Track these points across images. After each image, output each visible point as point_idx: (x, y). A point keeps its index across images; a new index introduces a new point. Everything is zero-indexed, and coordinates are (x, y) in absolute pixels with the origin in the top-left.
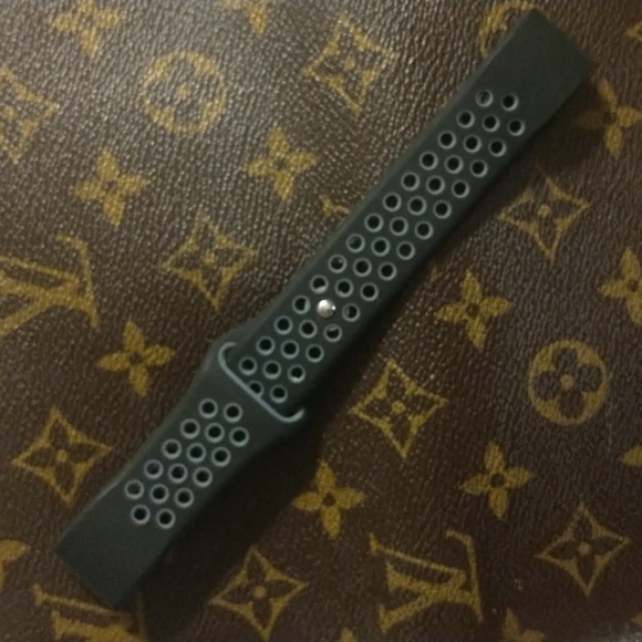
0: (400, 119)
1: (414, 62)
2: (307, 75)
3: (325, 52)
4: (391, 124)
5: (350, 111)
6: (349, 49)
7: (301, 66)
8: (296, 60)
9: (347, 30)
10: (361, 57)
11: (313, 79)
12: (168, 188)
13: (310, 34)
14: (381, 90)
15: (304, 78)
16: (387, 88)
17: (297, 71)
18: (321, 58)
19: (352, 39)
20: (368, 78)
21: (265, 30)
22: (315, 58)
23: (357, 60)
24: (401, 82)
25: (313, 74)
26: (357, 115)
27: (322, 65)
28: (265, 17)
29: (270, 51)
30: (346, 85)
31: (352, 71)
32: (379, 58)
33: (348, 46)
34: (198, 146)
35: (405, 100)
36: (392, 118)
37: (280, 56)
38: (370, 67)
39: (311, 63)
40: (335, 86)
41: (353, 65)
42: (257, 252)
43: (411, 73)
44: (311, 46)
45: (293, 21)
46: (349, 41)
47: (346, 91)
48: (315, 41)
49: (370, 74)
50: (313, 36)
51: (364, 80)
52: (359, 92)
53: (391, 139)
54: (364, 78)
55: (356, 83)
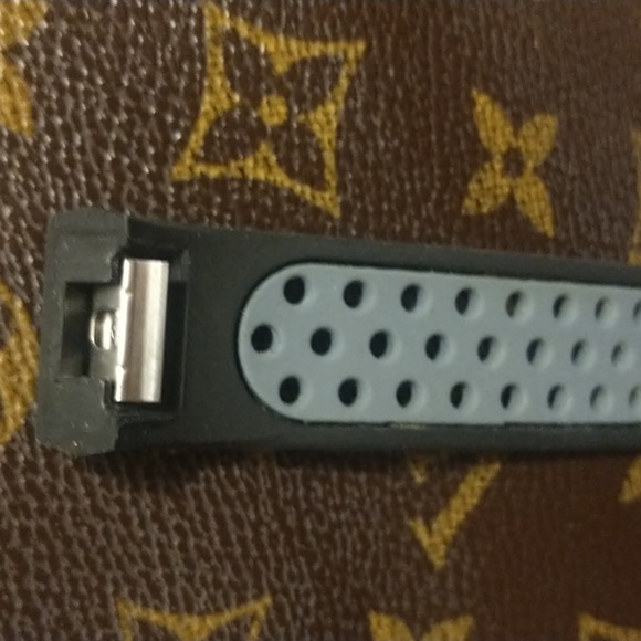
0: (422, 179)
1: (395, 45)
2: (186, 177)
3: (205, 107)
4: (409, 200)
5: (317, 211)
6: (258, 80)
7: (161, 159)
8: (142, 152)
9: (233, 36)
10: (290, 86)
11: (204, 179)
12: (19, 604)
13: (150, 81)
14: (361, 138)
15: (179, 186)
16: (370, 125)
17: (156, 177)
18: (203, 125)
19: (254, 51)
20: (324, 122)
21: (34, 116)
22: (187, 132)
23: (285, 94)
24: (391, 101)
25: (200, 169)
26: (337, 213)
27: (209, 138)
28: (16, 83)
29: (71, 162)
30: (285, 163)
31: (286, 126)
32: (328, 71)
33: (250, 74)
34: (31, 467)
35: (413, 132)
36: (408, 186)
37: (100, 161)
38: (318, 101)
39: (183, 143)
40: (261, 175)
41: (282, 109)
42: (268, 600)
43: (400, 70)
44: (163, 106)
45: (90, 66)
46: (248, 62)
47: (291, 174)
48: (171, 89)
49: (327, 115)
50: (160, 82)
51: (319, 134)
52: (321, 163)
53: (422, 230)
54: (316, 128)
55: (303, 147)
